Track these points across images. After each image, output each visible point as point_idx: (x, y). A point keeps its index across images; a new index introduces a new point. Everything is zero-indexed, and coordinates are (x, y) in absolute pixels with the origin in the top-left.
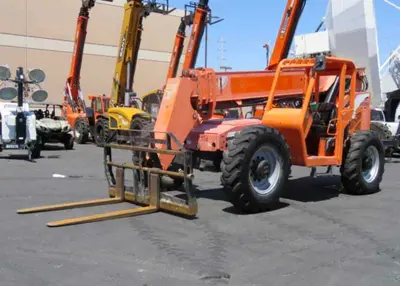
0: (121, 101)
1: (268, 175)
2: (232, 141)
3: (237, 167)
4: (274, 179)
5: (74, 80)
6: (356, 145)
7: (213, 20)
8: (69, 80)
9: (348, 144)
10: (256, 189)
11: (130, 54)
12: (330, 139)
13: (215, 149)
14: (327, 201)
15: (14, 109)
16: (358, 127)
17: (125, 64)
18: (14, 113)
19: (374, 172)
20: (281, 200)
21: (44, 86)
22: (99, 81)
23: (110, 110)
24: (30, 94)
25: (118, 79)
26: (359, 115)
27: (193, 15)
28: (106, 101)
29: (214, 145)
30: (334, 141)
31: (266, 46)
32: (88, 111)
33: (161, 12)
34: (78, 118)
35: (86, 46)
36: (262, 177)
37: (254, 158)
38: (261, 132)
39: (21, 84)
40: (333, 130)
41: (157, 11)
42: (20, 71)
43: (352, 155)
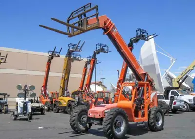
0: (63, 94)
1: (120, 126)
2: (106, 114)
3: (109, 124)
4: (123, 128)
5: (45, 87)
6: (153, 112)
7: (98, 62)
8: (43, 87)
9: (150, 112)
10: (116, 132)
11: (67, 76)
12: (142, 111)
13: (100, 117)
14: (143, 135)
15: (23, 101)
16: (153, 105)
17: (65, 80)
18: (23, 102)
19: (160, 122)
20: (126, 135)
21: (34, 91)
22: (54, 87)
23: (59, 98)
24: (29, 94)
25: (62, 86)
26: (153, 100)
27: (90, 61)
28: (57, 94)
29: (100, 115)
30: (144, 112)
31: (118, 71)
32: (50, 98)
33: (78, 60)
34: (46, 102)
35: (50, 73)
36: (118, 127)
37: (115, 120)
38: (117, 111)
39: (26, 91)
40: (143, 108)
41: (77, 60)
42: (26, 86)
43: (152, 116)
